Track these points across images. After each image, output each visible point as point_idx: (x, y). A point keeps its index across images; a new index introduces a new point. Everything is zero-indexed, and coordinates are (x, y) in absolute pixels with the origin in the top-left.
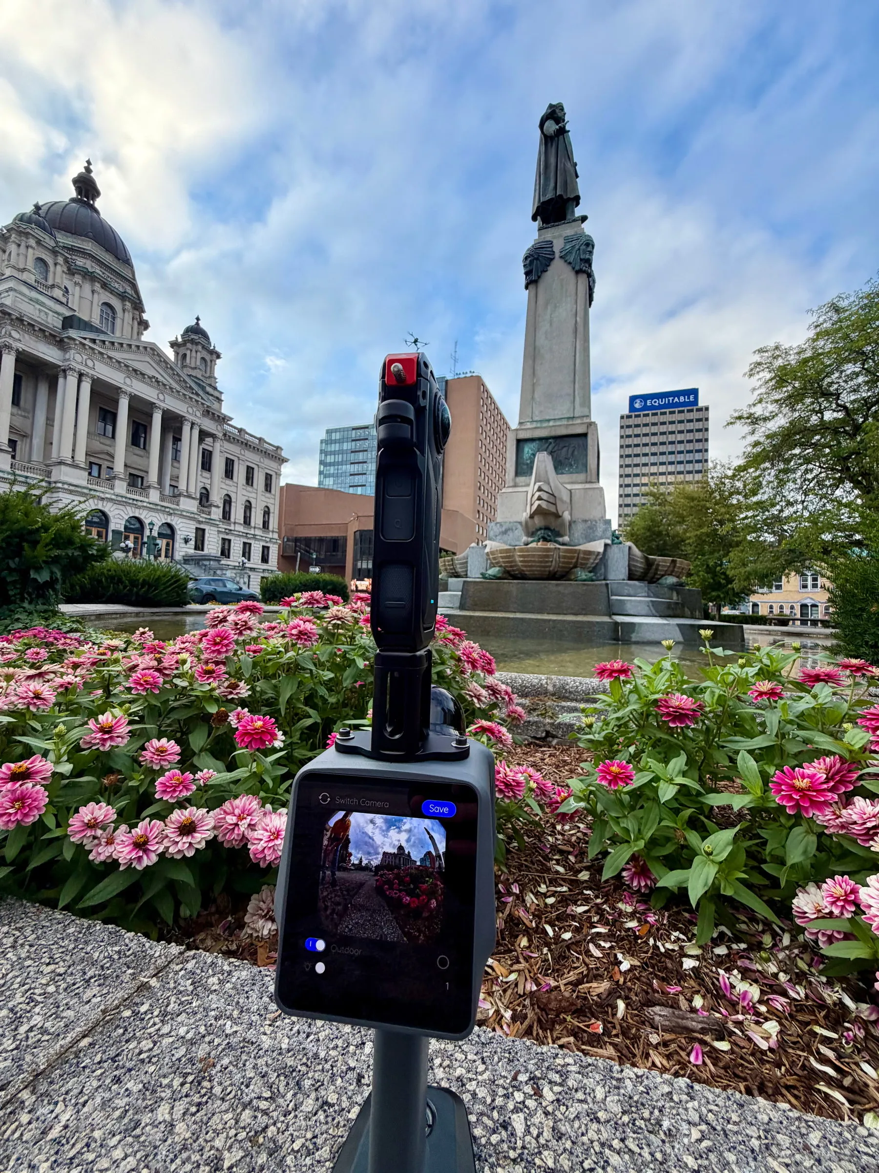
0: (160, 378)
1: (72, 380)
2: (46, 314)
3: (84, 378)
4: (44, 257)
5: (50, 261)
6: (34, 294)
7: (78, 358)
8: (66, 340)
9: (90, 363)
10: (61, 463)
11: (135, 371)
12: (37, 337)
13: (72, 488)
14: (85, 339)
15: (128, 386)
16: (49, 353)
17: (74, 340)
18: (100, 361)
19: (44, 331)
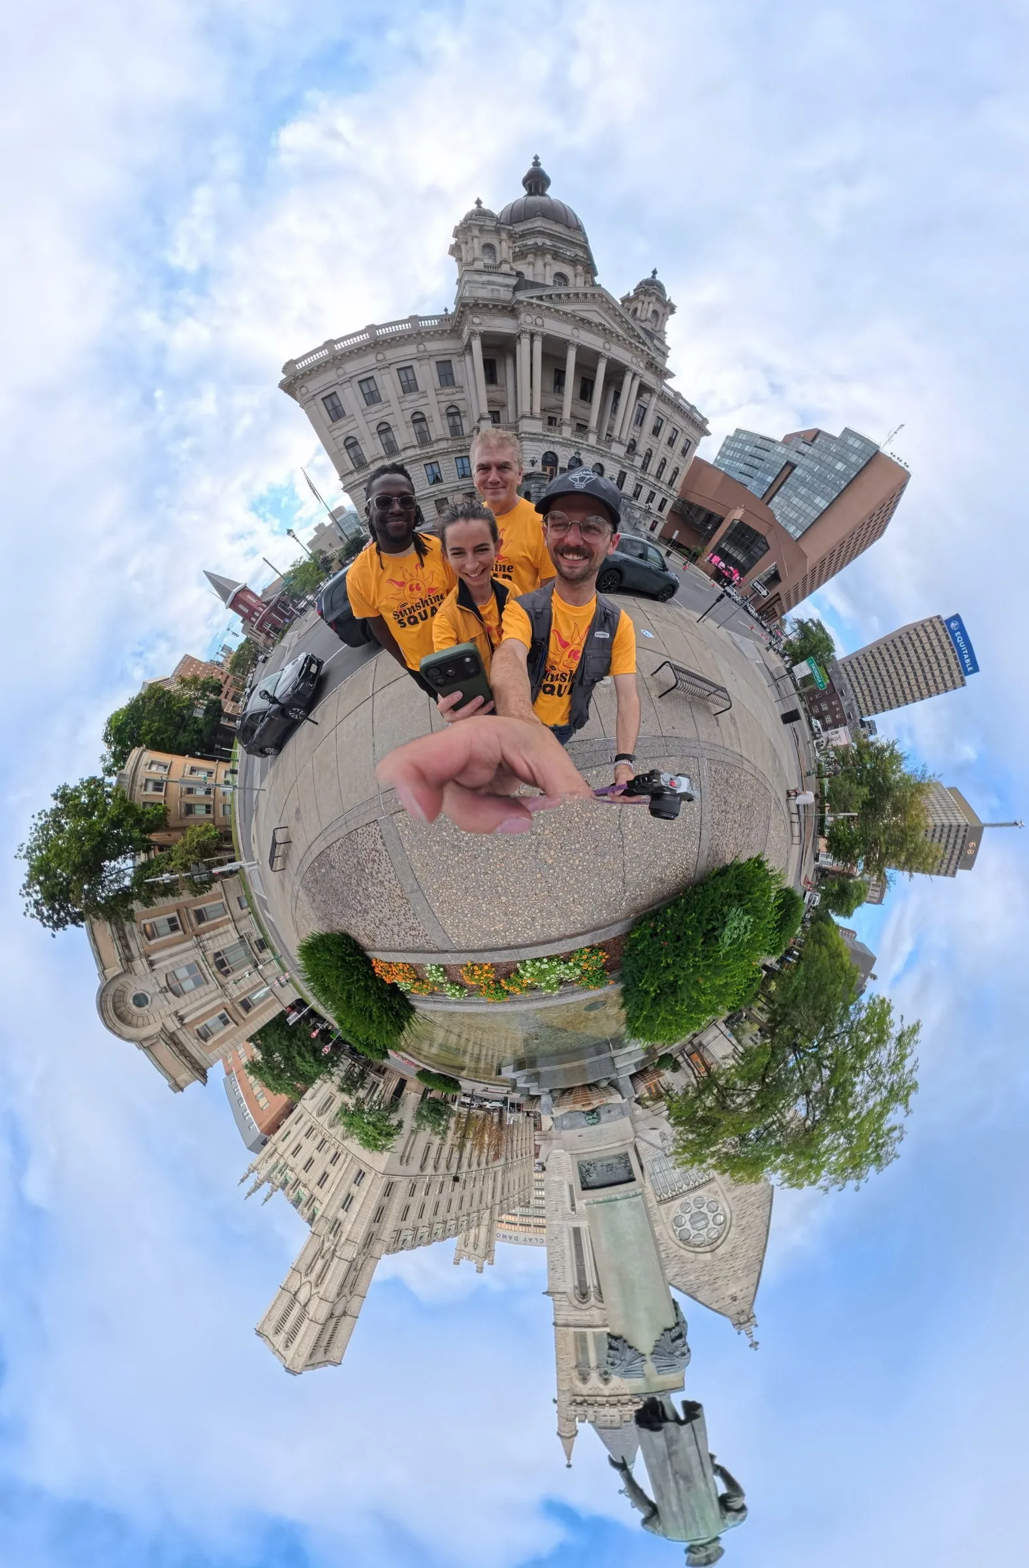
0: (607, 326)
1: (525, 341)
2: (498, 290)
3: (535, 338)
4: (489, 241)
5: (495, 243)
6: (485, 278)
7: (529, 319)
8: (516, 306)
9: (539, 321)
10: (523, 417)
11: (582, 320)
12: (493, 315)
13: (531, 436)
14: (532, 298)
15: (576, 337)
16: (503, 325)
17: (522, 302)
18: (548, 317)
19: (497, 306)
